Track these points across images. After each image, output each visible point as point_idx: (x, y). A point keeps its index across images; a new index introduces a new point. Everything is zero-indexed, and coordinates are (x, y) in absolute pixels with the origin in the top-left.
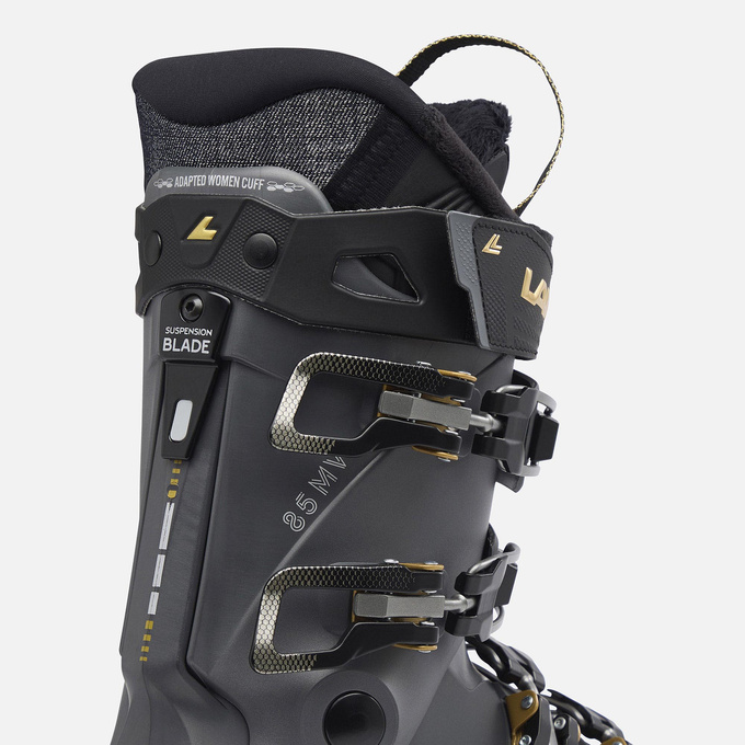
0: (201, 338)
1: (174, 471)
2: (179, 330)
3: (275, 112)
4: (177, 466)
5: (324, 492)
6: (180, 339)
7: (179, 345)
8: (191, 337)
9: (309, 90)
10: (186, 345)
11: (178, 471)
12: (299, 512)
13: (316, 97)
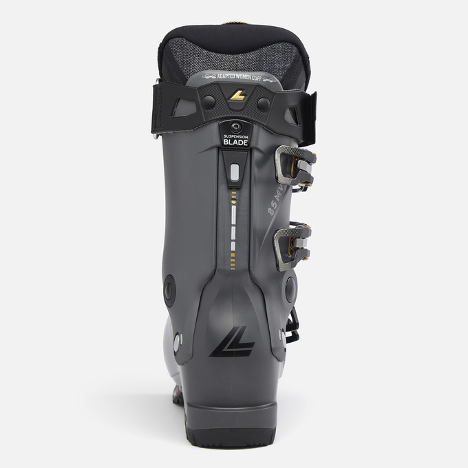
0: (243, 140)
1: (233, 193)
2: (231, 136)
3: (264, 50)
4: (234, 191)
5: (278, 200)
6: (232, 140)
7: (232, 142)
8: (237, 139)
9: (278, 42)
10: (235, 142)
11: (235, 193)
12: (272, 208)
13: (280, 45)
